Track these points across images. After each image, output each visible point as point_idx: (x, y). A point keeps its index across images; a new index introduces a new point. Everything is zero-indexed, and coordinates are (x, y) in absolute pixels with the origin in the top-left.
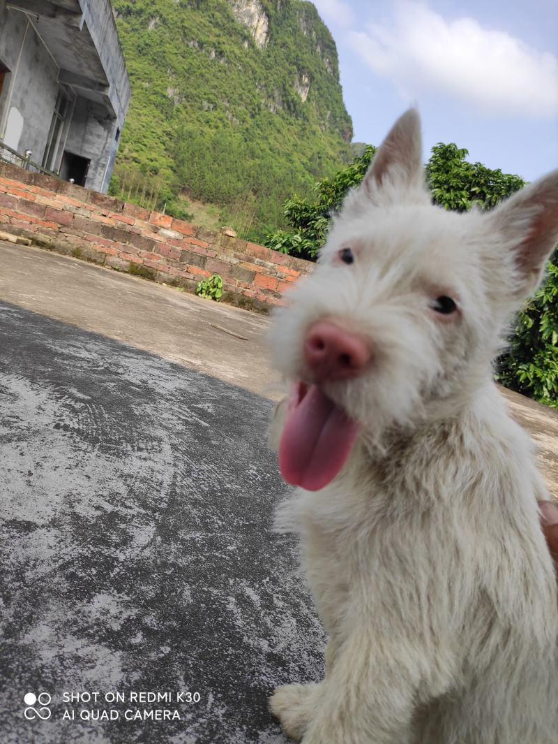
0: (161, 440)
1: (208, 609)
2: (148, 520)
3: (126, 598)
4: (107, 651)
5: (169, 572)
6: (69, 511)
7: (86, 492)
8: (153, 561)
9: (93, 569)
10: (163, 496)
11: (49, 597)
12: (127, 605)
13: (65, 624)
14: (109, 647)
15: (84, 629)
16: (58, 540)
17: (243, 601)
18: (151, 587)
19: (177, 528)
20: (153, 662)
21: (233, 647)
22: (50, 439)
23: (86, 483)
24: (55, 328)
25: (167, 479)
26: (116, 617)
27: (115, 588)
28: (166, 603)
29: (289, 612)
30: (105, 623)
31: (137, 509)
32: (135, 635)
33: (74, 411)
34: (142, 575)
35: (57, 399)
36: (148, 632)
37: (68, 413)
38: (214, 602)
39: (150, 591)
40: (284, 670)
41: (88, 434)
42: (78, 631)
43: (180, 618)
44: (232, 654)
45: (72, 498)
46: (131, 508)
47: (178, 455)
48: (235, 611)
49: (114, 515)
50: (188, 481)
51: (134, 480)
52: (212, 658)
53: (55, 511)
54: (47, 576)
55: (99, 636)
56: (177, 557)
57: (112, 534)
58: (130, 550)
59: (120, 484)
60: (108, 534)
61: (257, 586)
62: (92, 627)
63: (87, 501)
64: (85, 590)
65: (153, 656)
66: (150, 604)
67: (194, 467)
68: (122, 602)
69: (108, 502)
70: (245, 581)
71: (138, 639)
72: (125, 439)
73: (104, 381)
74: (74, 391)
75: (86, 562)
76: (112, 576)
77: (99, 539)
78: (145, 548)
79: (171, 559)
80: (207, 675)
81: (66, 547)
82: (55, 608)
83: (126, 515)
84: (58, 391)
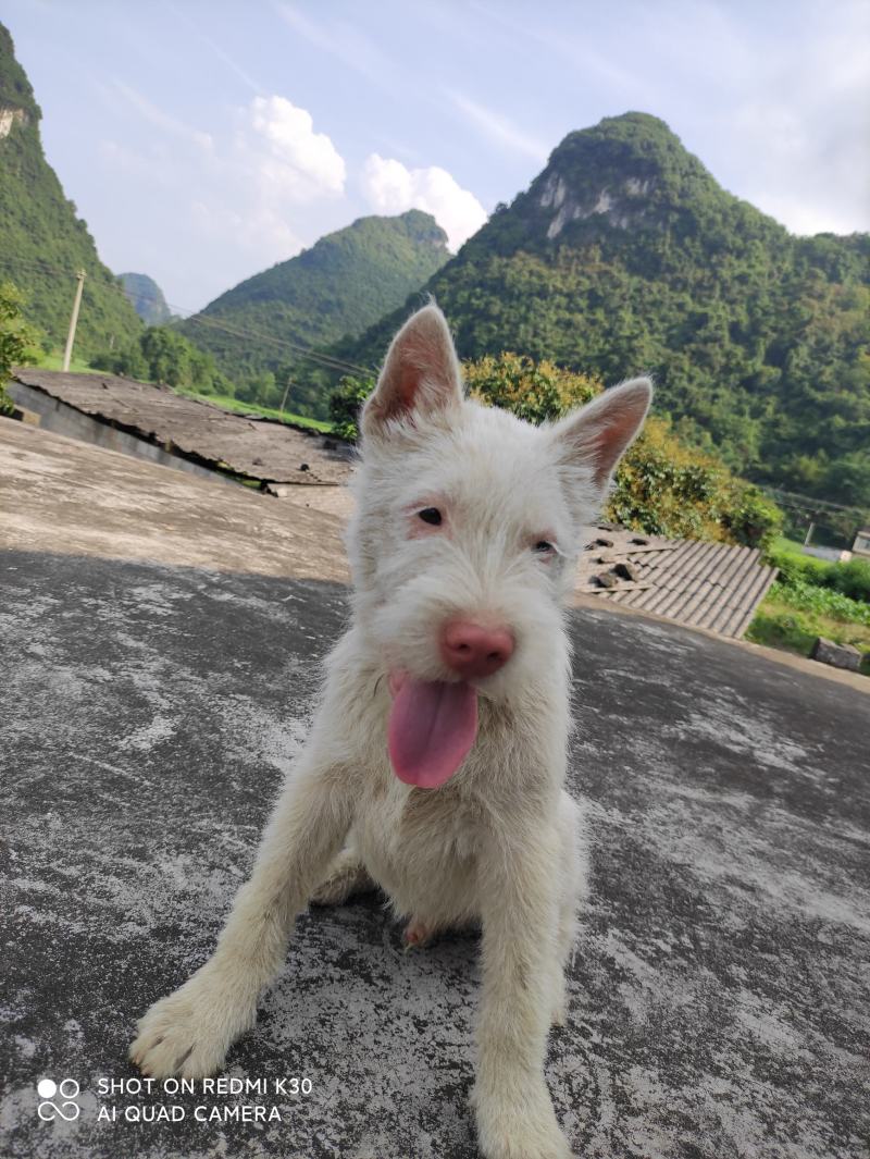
1: (23, 942)
4: (27, 1091)
14: (19, 1087)
17: (36, 900)
20: (87, 1050)
21: (118, 958)
29: (94, 873)
32: (17, 1045)
36: (21, 1028)
38: (14, 930)
40: (186, 936)
43: (17, 980)
44: (129, 965)
48: (51, 919)
52: (121, 988)
61: (19, 870)
65: (75, 1044)
71: (27, 1046)
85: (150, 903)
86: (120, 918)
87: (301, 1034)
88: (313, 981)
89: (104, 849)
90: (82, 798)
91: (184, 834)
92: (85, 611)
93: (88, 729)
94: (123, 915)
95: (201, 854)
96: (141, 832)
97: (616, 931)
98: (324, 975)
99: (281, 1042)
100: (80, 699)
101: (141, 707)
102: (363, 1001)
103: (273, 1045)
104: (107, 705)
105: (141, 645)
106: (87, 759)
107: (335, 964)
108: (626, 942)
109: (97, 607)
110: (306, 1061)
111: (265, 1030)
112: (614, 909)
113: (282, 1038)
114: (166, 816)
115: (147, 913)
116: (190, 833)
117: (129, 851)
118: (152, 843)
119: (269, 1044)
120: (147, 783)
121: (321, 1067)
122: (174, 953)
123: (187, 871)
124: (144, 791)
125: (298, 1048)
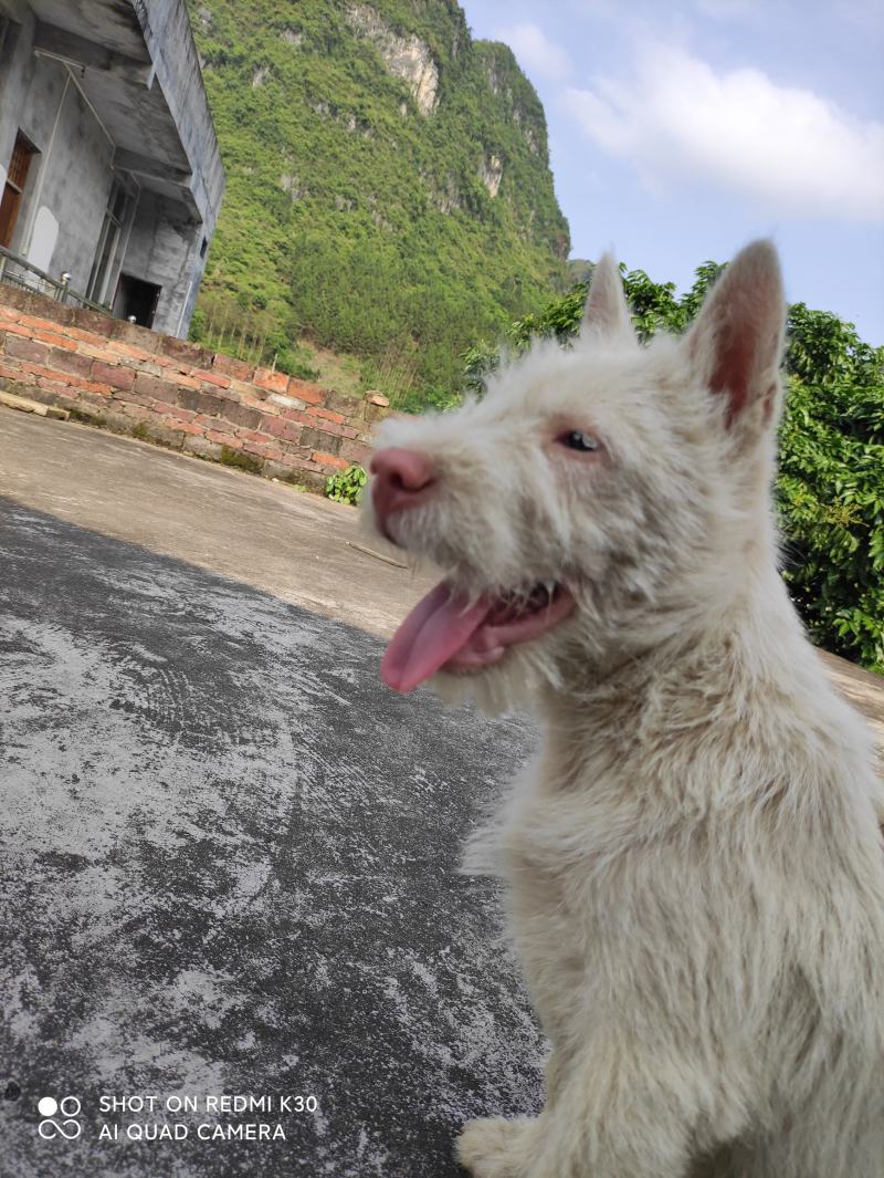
0: (277, 727)
1: (356, 996)
2: (259, 853)
3: (228, 977)
4: (201, 1060)
5: (293, 937)
6: (136, 838)
7: (162, 808)
8: (269, 919)
9: (175, 931)
10: (281, 815)
11: (109, 975)
12: (230, 989)
13: (135, 1018)
14: (203, 1055)
15: (164, 1026)
16: (120, 885)
17: (410, 984)
18: (267, 960)
19: (304, 867)
20: (271, 1079)
21: (397, 1058)
22: (105, 724)
23: (161, 794)
24: (109, 550)
25: (287, 789)
26: (213, 1008)
27: (210, 962)
28: (291, 986)
29: (482, 1002)
30: (196, 1016)
31: (241, 836)
32: (243, 1036)
33: (140, 680)
34: (251, 941)
35: (115, 661)
36: (263, 1031)
37: (131, 684)
38: (364, 985)
39: (265, 966)
40: (476, 1095)
41: (163, 717)
42: (156, 1029)
43: (312, 1009)
44: (396, 1068)
45: (140, 818)
46: (232, 834)
47: (303, 751)
48: (398, 1000)
49: (207, 845)
50: (320, 792)
51: (235, 790)
52: (362, 1074)
53: (116, 838)
54: (104, 941)
55: (188, 1037)
56: (305, 913)
57: (203, 875)
58: (232, 901)
59: (215, 796)
60: (198, 875)
61: (432, 960)
62: (176, 1023)
63: (165, 823)
64: (164, 965)
65: (272, 1069)
66: (265, 987)
67: (329, 769)
68: (221, 984)
69: (198, 825)
70: (411, 953)
71: (248, 1042)
72: (220, 724)
73: (186, 634)
74: (140, 649)
75: (165, 920)
76: (205, 942)
77: (184, 884)
78: (254, 898)
79: (296, 915)
80: (356, 1102)
81: (134, 895)
82: (118, 992)
83: (225, 845)
84: (115, 649)
86: (448, 1038)
94: (452, 1040)
122: (444, 1094)
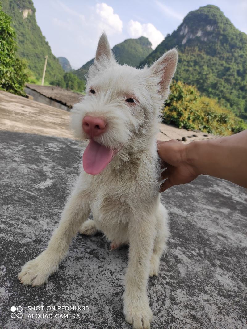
20: (6, 275)
21: (21, 248)
29: (19, 223)
44: (24, 250)
48: (3, 236)
52: (20, 257)
65: (2, 273)
85: (34, 232)
86: (24, 236)
87: (73, 273)
88: (80, 258)
89: (24, 216)
90: (21, 201)
91: (49, 213)
92: (33, 149)
93: (27, 182)
94: (26, 235)
95: (53, 219)
96: (36, 212)
97: (180, 248)
98: (84, 256)
99: (67, 276)
100: (26, 173)
101: (44, 176)
102: (95, 265)
103: (64, 276)
104: (34, 176)
105: (48, 159)
106: (24, 190)
107: (88, 253)
108: (182, 251)
109: (37, 148)
110: (73, 282)
111: (62, 272)
112: (180, 241)
113: (67, 274)
114: (45, 207)
115: (33, 235)
116: (51, 213)
117: (31, 217)
118: (39, 215)
119: (63, 276)
120: (41, 198)
121: (78, 284)
122: (39, 247)
123: (48, 224)
124: (39, 200)
125: (72, 278)
